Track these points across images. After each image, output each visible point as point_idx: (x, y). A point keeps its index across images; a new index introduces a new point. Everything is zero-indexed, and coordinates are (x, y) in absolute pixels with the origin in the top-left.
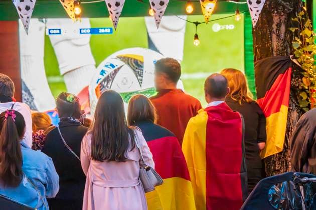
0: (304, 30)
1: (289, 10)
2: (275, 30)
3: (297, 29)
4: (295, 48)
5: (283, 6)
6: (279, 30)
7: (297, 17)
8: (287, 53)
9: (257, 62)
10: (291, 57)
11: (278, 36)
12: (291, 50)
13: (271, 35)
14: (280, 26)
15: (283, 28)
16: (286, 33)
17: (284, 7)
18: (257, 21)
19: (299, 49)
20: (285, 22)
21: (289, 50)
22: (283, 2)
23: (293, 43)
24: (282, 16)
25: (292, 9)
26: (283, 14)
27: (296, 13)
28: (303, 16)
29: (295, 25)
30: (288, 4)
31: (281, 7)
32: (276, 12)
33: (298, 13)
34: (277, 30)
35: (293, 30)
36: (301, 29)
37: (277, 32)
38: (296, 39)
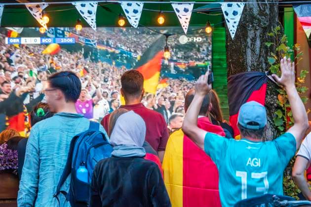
0: (280, 45)
1: (265, 24)
2: (249, 44)
3: (272, 43)
4: (271, 63)
5: (258, 19)
6: (254, 45)
7: (272, 32)
8: (262, 68)
9: (231, 76)
10: (266, 72)
11: (253, 51)
12: (266, 65)
13: (245, 49)
14: (255, 41)
15: (258, 43)
16: (261, 48)
17: (259, 21)
18: (235, 32)
19: (274, 64)
20: (260, 36)
21: (264, 65)
22: (258, 16)
23: (268, 58)
24: (257, 30)
25: (267, 24)
26: (258, 28)
27: (272, 28)
28: (278, 31)
29: (271, 39)
30: (263, 17)
31: (257, 21)
32: (251, 26)
33: (274, 27)
34: (251, 44)
35: (269, 45)
36: (276, 44)
37: (251, 46)
38: (272, 54)
